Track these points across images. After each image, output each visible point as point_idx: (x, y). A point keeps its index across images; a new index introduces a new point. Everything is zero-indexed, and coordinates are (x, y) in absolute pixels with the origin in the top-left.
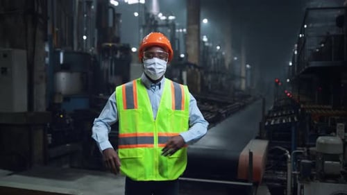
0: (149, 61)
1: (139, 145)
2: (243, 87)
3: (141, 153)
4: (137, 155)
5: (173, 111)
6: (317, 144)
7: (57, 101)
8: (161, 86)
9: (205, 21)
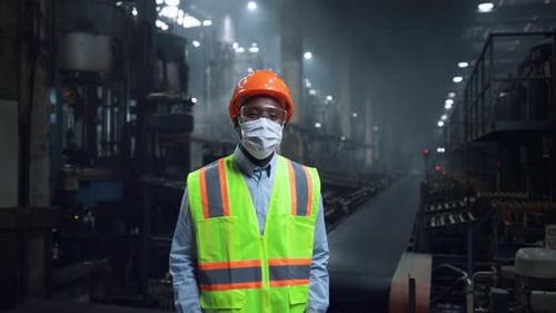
0: (252, 124)
1: (234, 285)
2: (369, 161)
3: (239, 300)
4: (230, 303)
5: (293, 217)
6: (516, 262)
7: (68, 188)
8: (272, 171)
9: (308, 56)
